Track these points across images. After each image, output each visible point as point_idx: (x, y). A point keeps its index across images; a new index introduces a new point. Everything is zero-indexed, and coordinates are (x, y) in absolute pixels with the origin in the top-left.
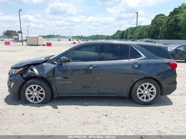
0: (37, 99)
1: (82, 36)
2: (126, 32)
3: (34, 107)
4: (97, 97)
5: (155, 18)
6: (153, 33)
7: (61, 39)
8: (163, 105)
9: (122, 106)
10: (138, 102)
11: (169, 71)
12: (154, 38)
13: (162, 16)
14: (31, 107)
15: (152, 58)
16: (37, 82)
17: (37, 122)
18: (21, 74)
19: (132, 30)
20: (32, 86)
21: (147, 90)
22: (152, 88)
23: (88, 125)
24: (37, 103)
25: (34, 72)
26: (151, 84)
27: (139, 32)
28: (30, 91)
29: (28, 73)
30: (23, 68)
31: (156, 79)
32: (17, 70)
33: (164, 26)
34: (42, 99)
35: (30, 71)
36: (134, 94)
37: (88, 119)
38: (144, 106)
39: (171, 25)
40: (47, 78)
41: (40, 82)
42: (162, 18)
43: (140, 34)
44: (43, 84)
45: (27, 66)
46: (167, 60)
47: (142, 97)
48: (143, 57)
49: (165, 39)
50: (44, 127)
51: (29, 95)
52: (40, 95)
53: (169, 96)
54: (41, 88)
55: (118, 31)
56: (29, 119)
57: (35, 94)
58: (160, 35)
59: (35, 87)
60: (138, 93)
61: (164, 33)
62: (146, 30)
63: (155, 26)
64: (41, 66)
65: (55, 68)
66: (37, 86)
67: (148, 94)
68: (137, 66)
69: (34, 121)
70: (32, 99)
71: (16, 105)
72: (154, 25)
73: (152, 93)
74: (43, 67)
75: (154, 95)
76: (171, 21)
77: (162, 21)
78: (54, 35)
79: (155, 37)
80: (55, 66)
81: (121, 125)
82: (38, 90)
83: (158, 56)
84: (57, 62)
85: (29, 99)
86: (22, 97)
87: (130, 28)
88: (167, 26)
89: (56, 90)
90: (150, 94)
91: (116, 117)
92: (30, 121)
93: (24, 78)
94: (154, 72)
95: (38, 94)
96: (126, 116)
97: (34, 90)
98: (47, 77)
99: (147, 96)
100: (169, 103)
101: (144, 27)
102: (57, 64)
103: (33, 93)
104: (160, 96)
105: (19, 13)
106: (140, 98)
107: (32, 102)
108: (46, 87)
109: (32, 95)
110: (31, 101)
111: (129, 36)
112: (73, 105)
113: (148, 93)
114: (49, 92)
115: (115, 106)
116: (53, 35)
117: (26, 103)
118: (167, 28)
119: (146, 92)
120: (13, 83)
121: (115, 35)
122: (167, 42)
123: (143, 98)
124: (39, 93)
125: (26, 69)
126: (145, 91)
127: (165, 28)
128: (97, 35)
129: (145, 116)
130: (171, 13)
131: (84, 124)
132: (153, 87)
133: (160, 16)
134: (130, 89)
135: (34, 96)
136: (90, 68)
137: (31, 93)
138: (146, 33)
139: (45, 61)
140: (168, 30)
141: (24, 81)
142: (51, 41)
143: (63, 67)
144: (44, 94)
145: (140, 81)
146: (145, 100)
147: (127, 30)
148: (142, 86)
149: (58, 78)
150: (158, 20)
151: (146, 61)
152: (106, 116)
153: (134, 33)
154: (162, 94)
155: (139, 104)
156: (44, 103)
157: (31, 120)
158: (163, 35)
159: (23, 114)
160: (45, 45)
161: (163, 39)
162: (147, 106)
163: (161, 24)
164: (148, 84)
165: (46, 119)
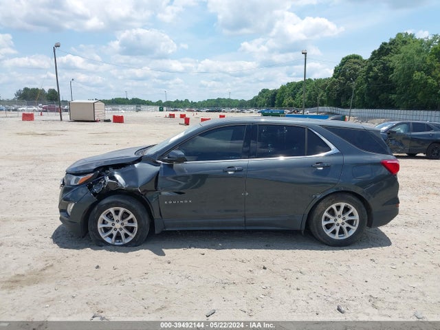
0: (121, 236)
1: (187, 101)
2: (281, 93)
3: (117, 253)
4: (240, 231)
5: (342, 64)
6: (338, 95)
7: (142, 107)
8: (373, 246)
9: (292, 249)
10: (324, 241)
11: (383, 178)
12: (339, 106)
13: (356, 60)
14: (109, 252)
15: (349, 152)
16: (122, 201)
17: (130, 282)
18: (89, 185)
19: (294, 89)
20: (112, 210)
21: (342, 217)
22: (350, 212)
23: (232, 287)
24: (121, 243)
25: (117, 181)
26: (348, 204)
27: (308, 93)
28: (107, 219)
29: (104, 184)
30: (92, 174)
31: (359, 193)
32: (81, 177)
33: (360, 79)
34: (132, 236)
35: (107, 179)
36: (315, 225)
37: (230, 276)
38: (336, 248)
39: (375, 78)
40: (143, 194)
41: (128, 203)
42: (356, 63)
43: (309, 98)
44: (134, 206)
45: (101, 169)
46: (379, 157)
47: (332, 230)
48: (334, 149)
49: (362, 108)
50: (146, 291)
51: (104, 228)
52: (127, 228)
53: (383, 229)
54: (128, 215)
55: (264, 91)
56: (112, 277)
57: (118, 225)
58: (352, 100)
59: (117, 212)
60: (324, 223)
61: (361, 94)
62: (323, 88)
63: (342, 81)
64: (130, 169)
65: (158, 173)
66: (122, 210)
67: (343, 224)
68: (321, 168)
69: (124, 281)
70: (111, 236)
71: (77, 248)
72: (340, 77)
73: (351, 222)
74: (135, 170)
75: (355, 226)
76: (375, 69)
77: (355, 70)
78: (127, 99)
79: (343, 103)
80: (158, 168)
81: (296, 284)
82: (123, 218)
83: (363, 149)
84: (164, 161)
85: (104, 236)
86: (90, 233)
87: (288, 83)
88: (366, 80)
89: (160, 217)
90: (347, 225)
91: (284, 271)
92: (114, 279)
93: (95, 194)
94: (354, 180)
95: (122, 227)
96: (303, 269)
97: (116, 218)
98: (144, 191)
99: (341, 228)
100: (384, 241)
101: (319, 81)
102: (162, 166)
103: (113, 224)
104: (367, 229)
105: (54, 51)
106: (328, 233)
107: (110, 242)
108: (140, 212)
109: (111, 228)
110: (108, 240)
111: (286, 102)
112: (195, 247)
113: (344, 221)
114: (146, 221)
115: (278, 249)
116: (124, 99)
117: (99, 244)
118: (366, 85)
119: (340, 221)
120: (73, 205)
121: (256, 99)
122: (367, 115)
123: (334, 232)
124: (126, 223)
125: (99, 175)
126: (337, 218)
127: (362, 84)
128: (218, 99)
129: (340, 268)
130: (374, 53)
131: (224, 284)
132: (353, 210)
133: (353, 60)
134: (308, 215)
135: (115, 229)
136: (230, 173)
137: (109, 225)
138: (322, 95)
139: (139, 160)
140: (369, 89)
141: (95, 199)
142: (120, 111)
143: (174, 171)
144: (135, 225)
145: (329, 198)
146: (337, 237)
147: (283, 88)
148: (332, 209)
149: (164, 193)
150: (347, 68)
151: (340, 158)
152: (265, 268)
153: (297, 95)
154: (370, 225)
155: (327, 245)
156: (135, 245)
157: (118, 279)
158: (359, 100)
159: (98, 267)
160: (109, 121)
161: (359, 108)
162: (342, 248)
163: (354, 76)
164: (343, 205)
165: (146, 277)
